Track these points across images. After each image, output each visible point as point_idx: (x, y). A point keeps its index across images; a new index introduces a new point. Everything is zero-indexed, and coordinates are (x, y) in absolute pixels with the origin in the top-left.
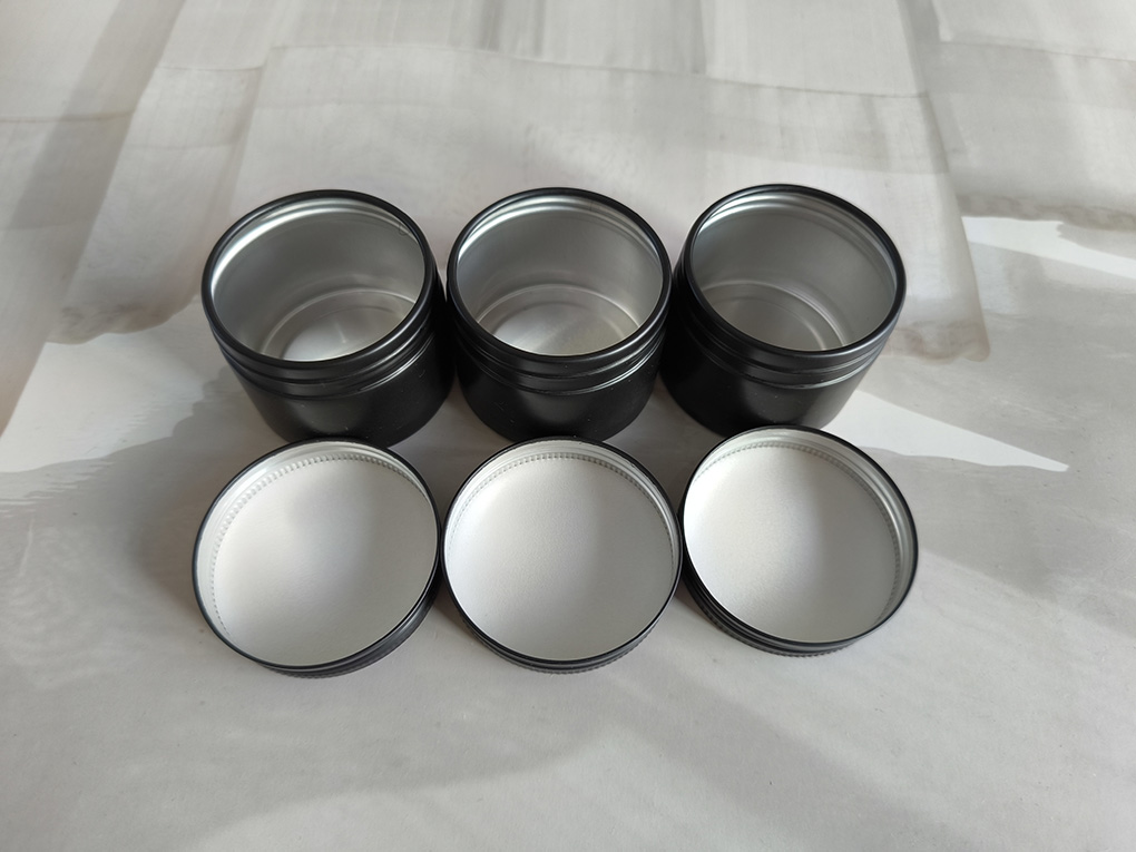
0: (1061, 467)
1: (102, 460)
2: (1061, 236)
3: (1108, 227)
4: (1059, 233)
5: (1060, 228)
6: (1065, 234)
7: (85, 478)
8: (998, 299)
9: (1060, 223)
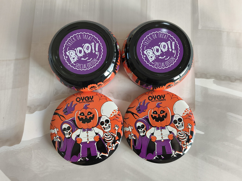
2: (213, 83)
3: (223, 80)
4: (213, 82)
5: (213, 81)
6: (214, 82)
7: (39, 141)
8: (199, 98)
9: (214, 79)
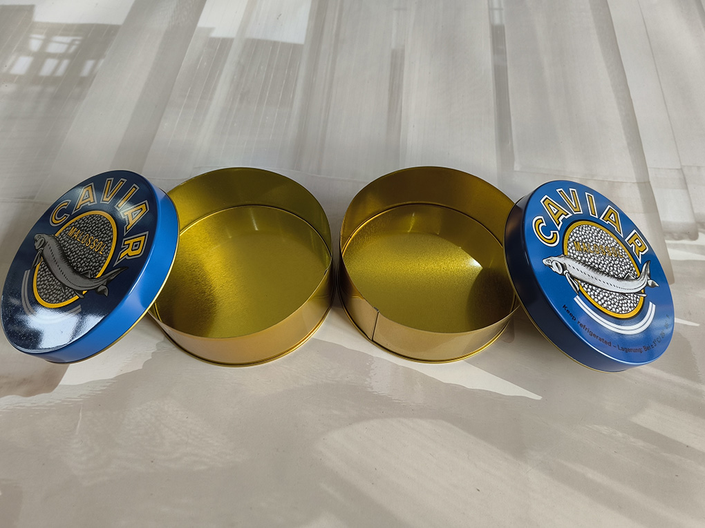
0: (539, 398)
1: (112, 379)
7: (105, 388)
